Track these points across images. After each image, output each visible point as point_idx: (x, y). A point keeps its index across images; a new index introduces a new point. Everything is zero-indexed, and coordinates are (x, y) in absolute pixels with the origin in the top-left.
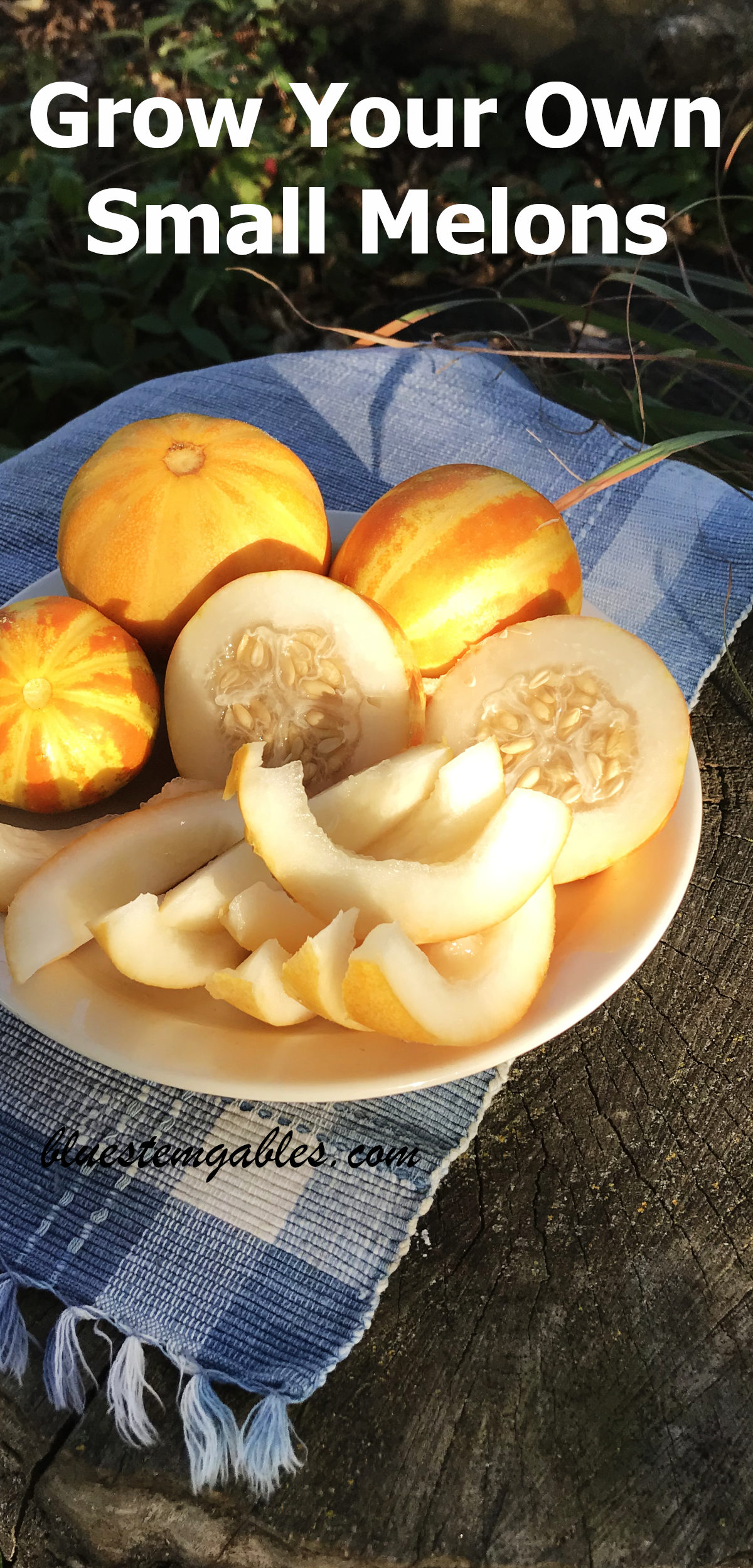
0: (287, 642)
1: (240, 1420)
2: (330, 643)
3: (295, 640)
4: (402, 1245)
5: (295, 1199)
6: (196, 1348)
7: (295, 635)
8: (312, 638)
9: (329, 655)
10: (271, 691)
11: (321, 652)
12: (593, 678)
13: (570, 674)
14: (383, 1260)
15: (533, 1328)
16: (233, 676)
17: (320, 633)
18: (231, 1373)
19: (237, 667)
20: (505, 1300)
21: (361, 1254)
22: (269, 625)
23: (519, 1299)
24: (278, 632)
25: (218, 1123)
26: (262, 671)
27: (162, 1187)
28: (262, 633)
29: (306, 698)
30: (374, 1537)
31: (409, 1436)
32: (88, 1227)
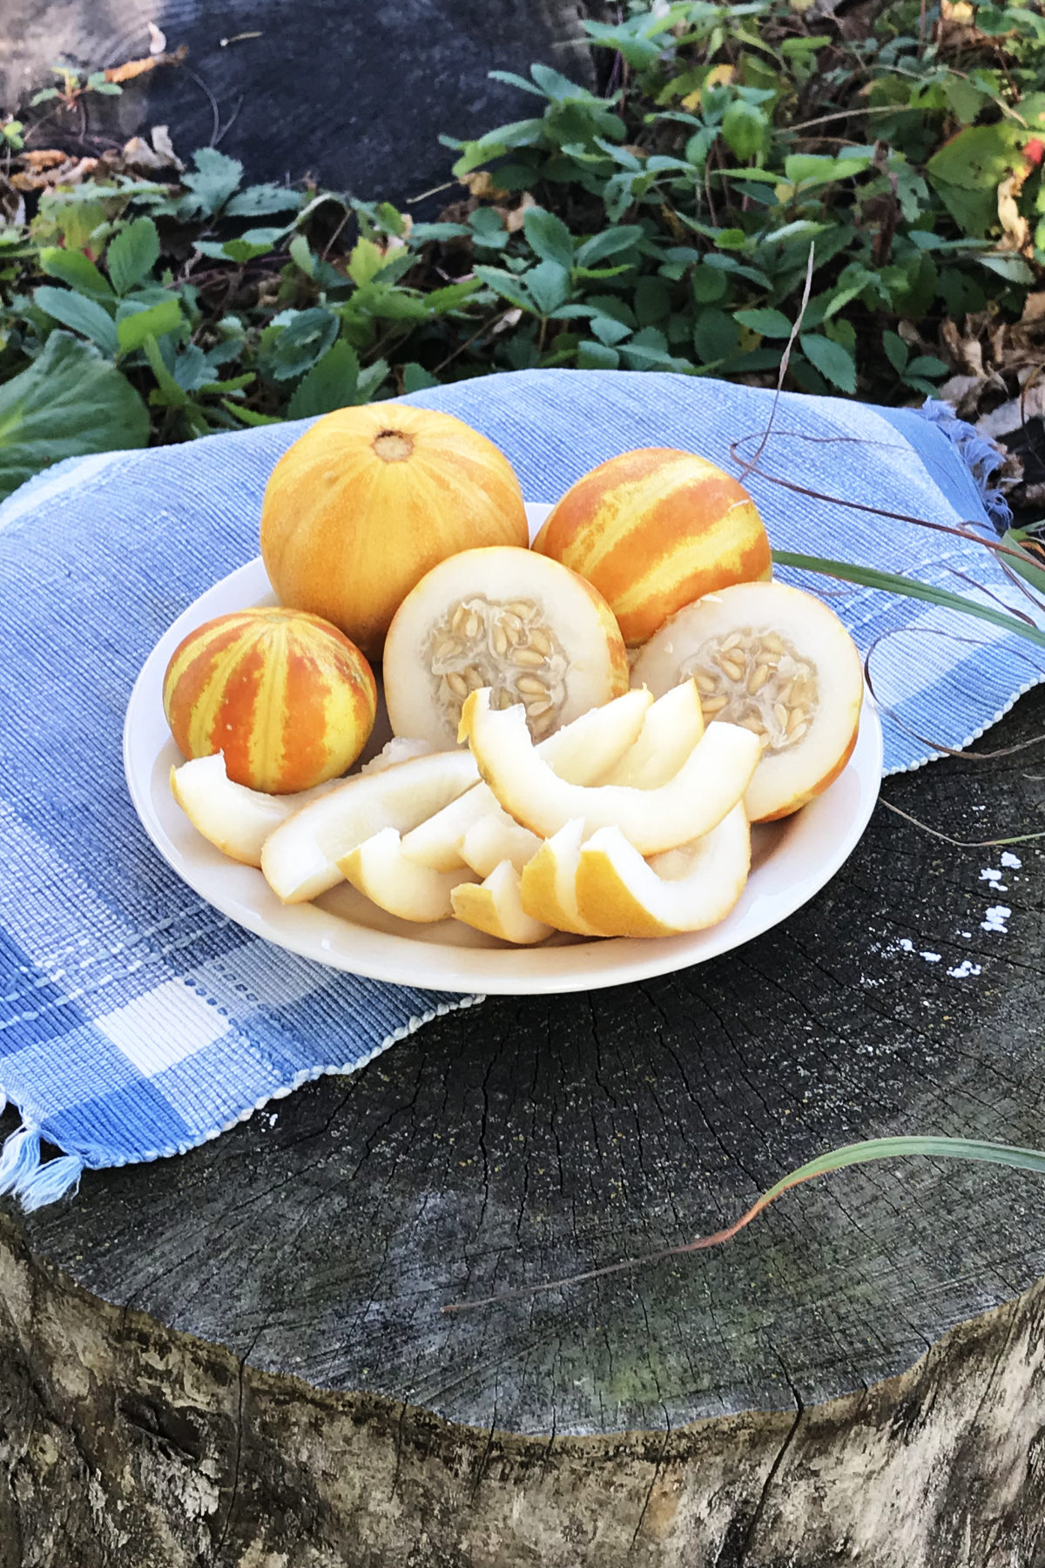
0: (497, 614)
1: (42, 1162)
2: (539, 614)
3: (506, 611)
4: (244, 1111)
5: (185, 1055)
6: (44, 1116)
7: (507, 607)
8: (522, 610)
9: (539, 625)
10: (484, 661)
11: (531, 621)
12: (778, 638)
13: (758, 635)
14: (225, 1117)
15: (312, 1205)
16: (446, 647)
17: (529, 604)
18: (59, 1137)
19: (453, 638)
20: (306, 1182)
21: (211, 1107)
22: (483, 598)
23: (317, 1184)
24: (491, 604)
25: (161, 986)
26: (475, 641)
27: (90, 1014)
28: (476, 605)
29: (515, 666)
30: (103, 1282)
31: (168, 1235)
32: (17, 1018)
